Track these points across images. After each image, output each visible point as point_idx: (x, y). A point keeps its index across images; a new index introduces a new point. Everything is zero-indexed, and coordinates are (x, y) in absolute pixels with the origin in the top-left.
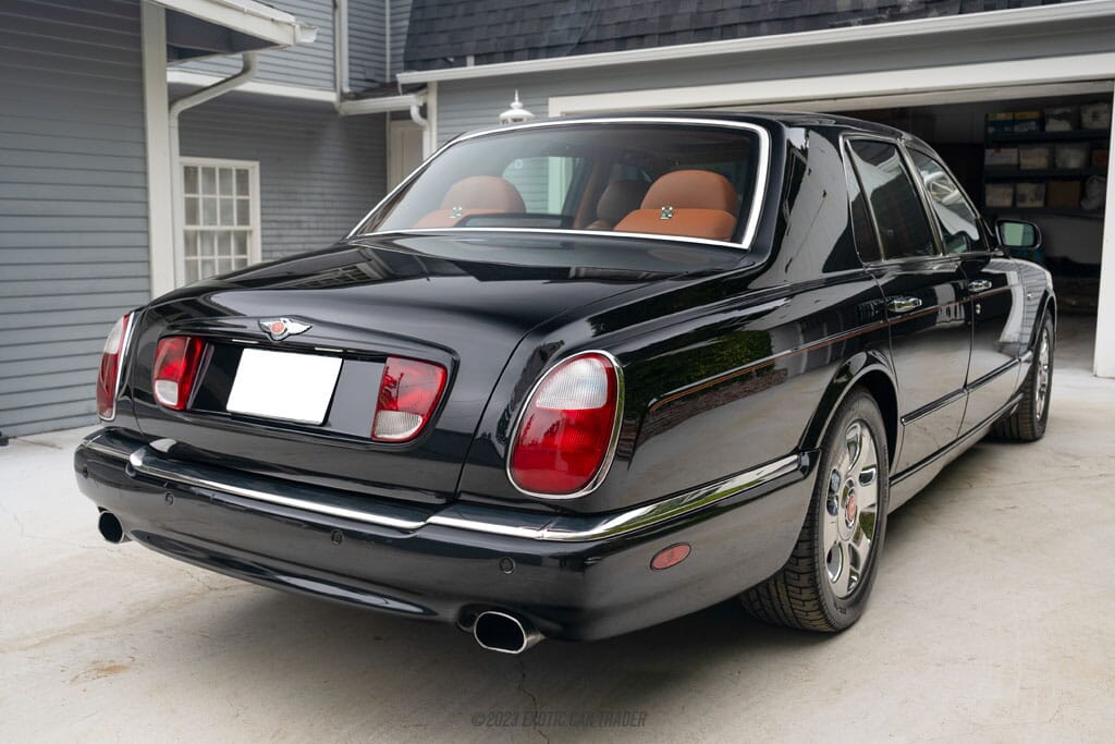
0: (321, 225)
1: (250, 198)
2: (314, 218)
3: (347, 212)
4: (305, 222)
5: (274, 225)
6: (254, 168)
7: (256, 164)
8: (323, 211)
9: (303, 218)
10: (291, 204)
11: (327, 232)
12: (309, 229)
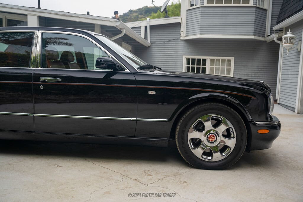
0: (256, 75)
1: (231, 67)
2: (254, 73)
3: (267, 72)
4: (250, 74)
5: (239, 75)
6: (233, 59)
7: (234, 58)
8: (258, 71)
9: (249, 73)
10: (245, 69)
11: (258, 78)
12: (251, 76)
